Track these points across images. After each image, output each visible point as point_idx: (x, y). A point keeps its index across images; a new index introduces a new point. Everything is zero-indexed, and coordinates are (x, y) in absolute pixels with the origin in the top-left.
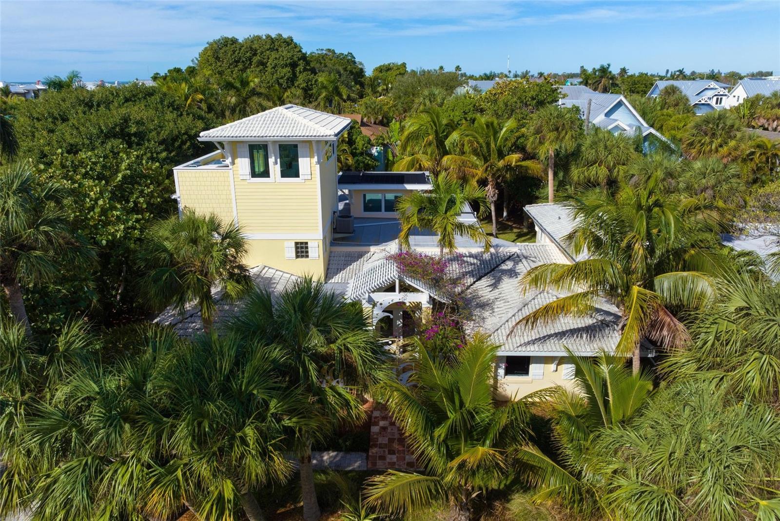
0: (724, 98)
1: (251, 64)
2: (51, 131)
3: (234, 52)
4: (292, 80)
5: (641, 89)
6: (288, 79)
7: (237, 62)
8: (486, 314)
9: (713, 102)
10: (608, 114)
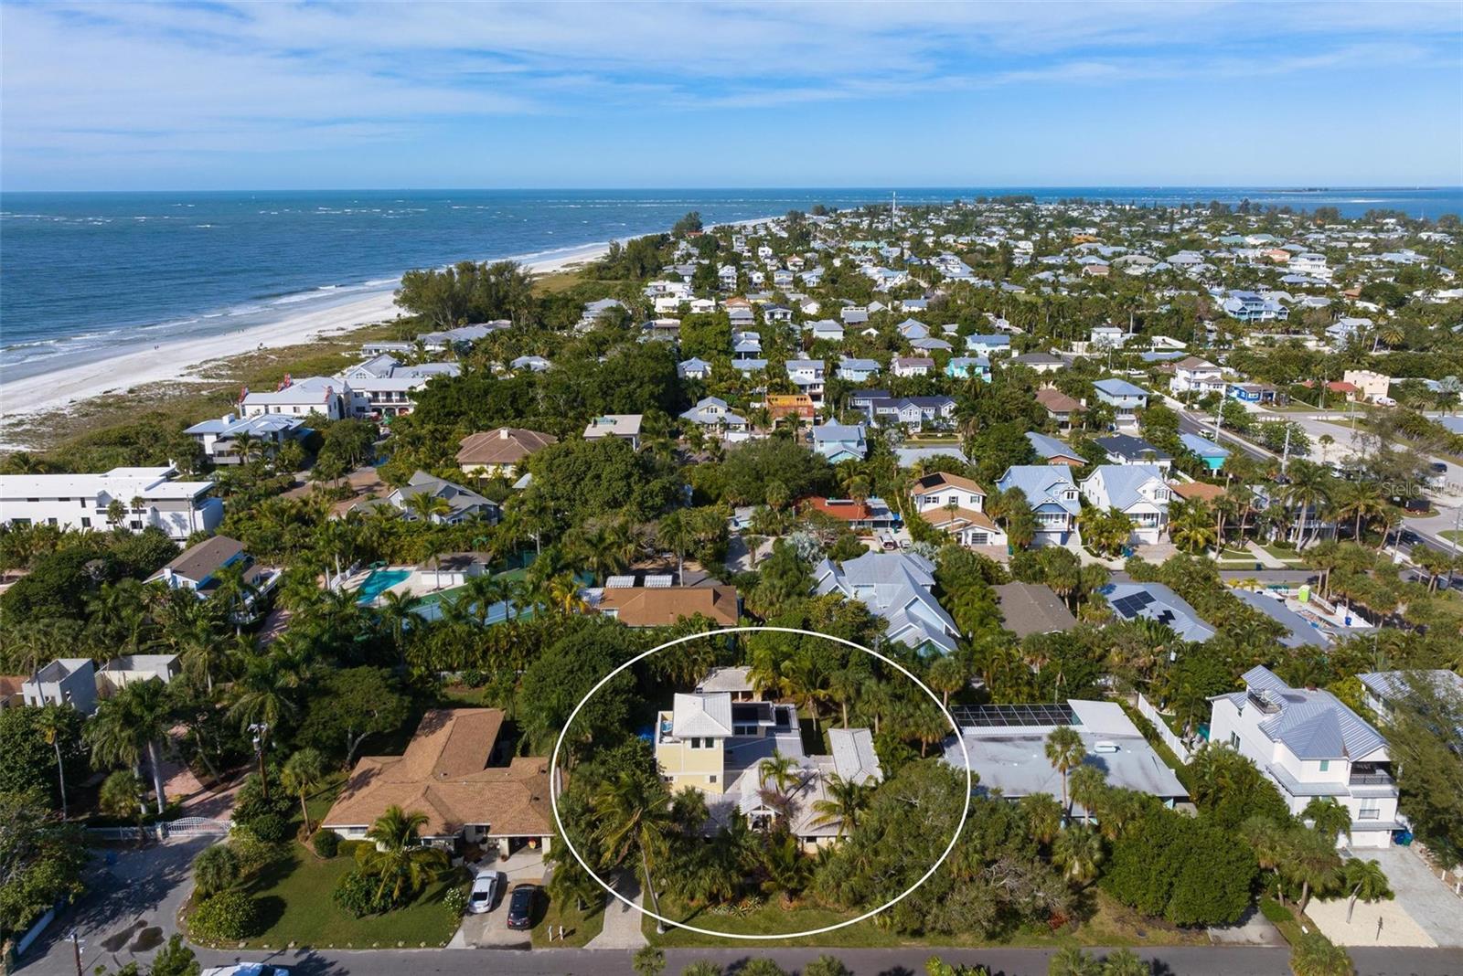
0: (1075, 493)
1: (585, 477)
7: (572, 475)
8: (800, 815)
10: (907, 608)
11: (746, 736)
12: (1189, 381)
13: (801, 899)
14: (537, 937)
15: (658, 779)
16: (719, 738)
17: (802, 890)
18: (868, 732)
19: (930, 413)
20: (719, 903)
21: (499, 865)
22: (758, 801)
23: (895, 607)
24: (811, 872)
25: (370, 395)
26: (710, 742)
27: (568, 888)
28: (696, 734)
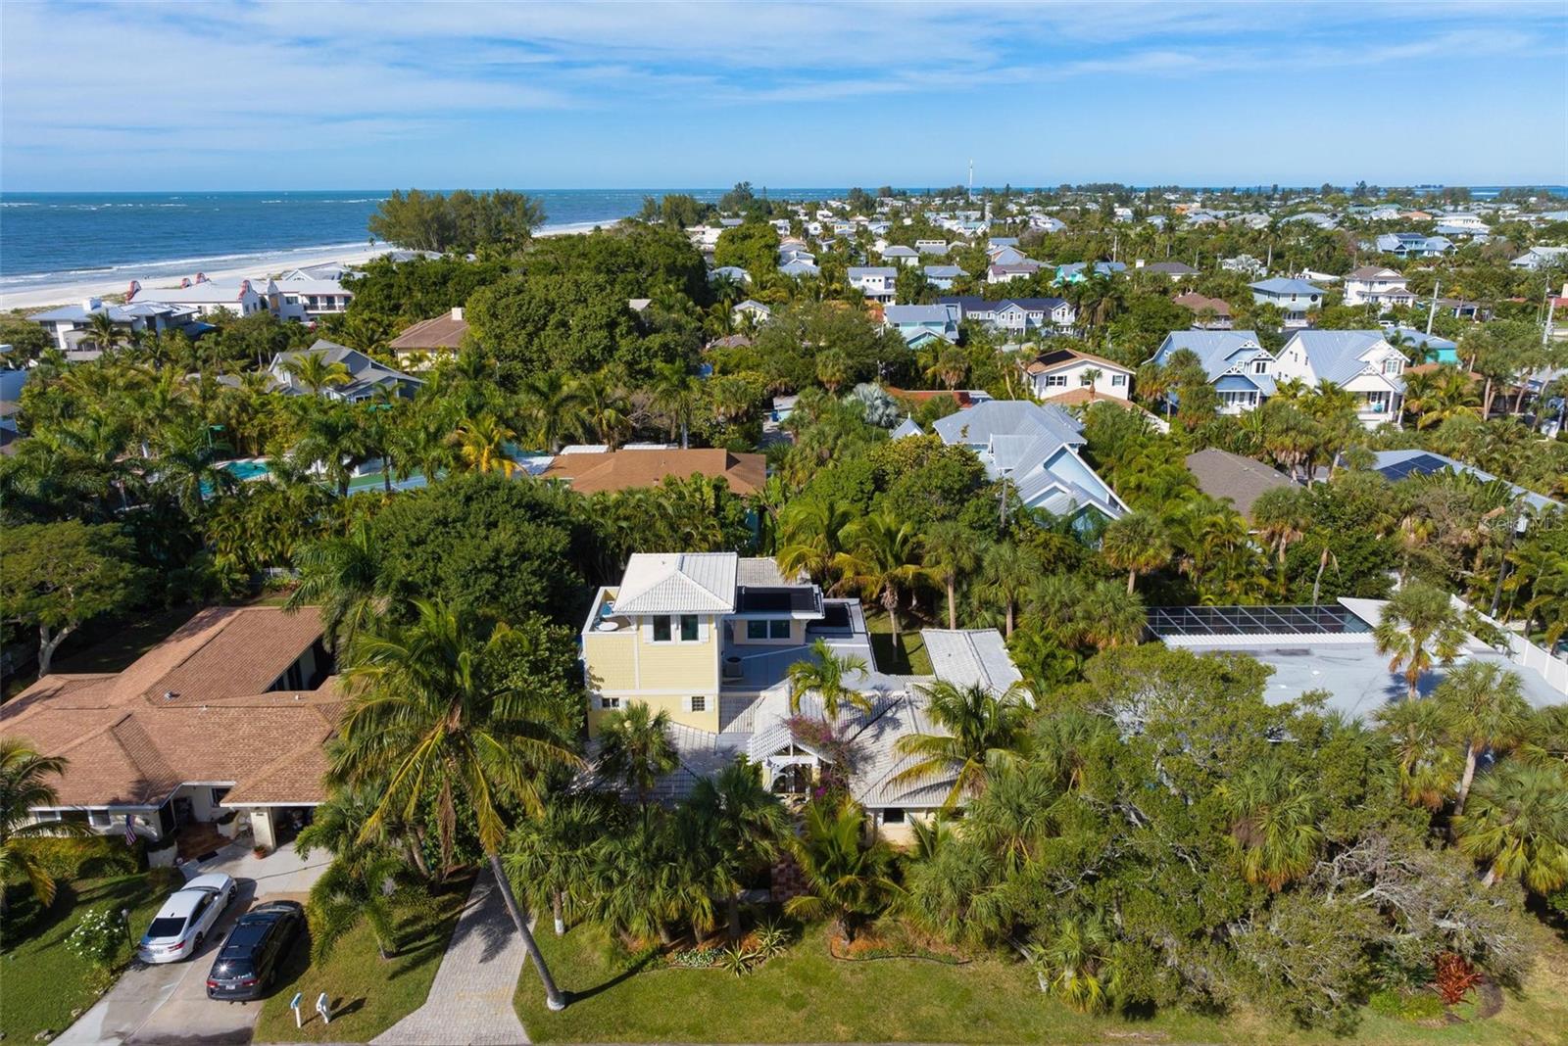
0: (1268, 363)
1: (545, 325)
2: (408, 557)
3: (520, 306)
4: (611, 350)
5: (1157, 327)
6: (604, 349)
7: (526, 322)
8: (869, 768)
9: (1250, 372)
10: (1047, 465)
11: (769, 641)
12: (1362, 295)
13: (871, 935)
14: (270, 1018)
15: (584, 700)
16: (709, 618)
17: (875, 917)
18: (996, 634)
19: (1037, 319)
20: (694, 943)
21: (248, 866)
22: (786, 738)
23: (1025, 468)
24: (897, 876)
25: (306, 301)
26: (690, 626)
27: (344, 909)
28: (662, 608)
